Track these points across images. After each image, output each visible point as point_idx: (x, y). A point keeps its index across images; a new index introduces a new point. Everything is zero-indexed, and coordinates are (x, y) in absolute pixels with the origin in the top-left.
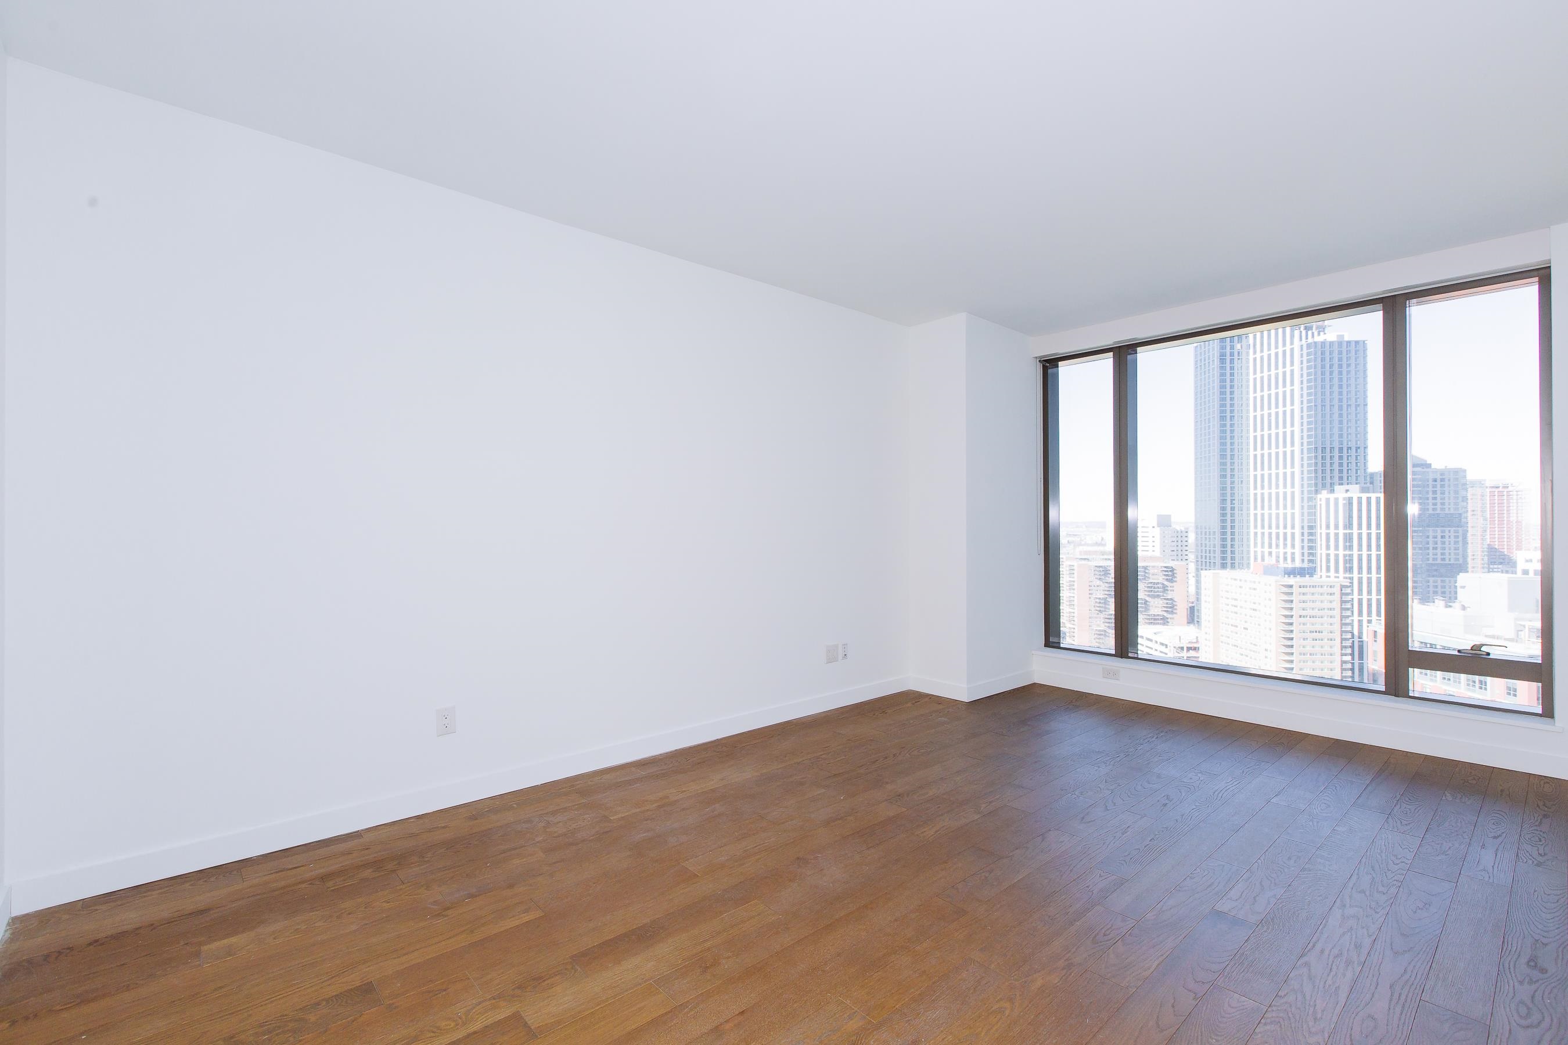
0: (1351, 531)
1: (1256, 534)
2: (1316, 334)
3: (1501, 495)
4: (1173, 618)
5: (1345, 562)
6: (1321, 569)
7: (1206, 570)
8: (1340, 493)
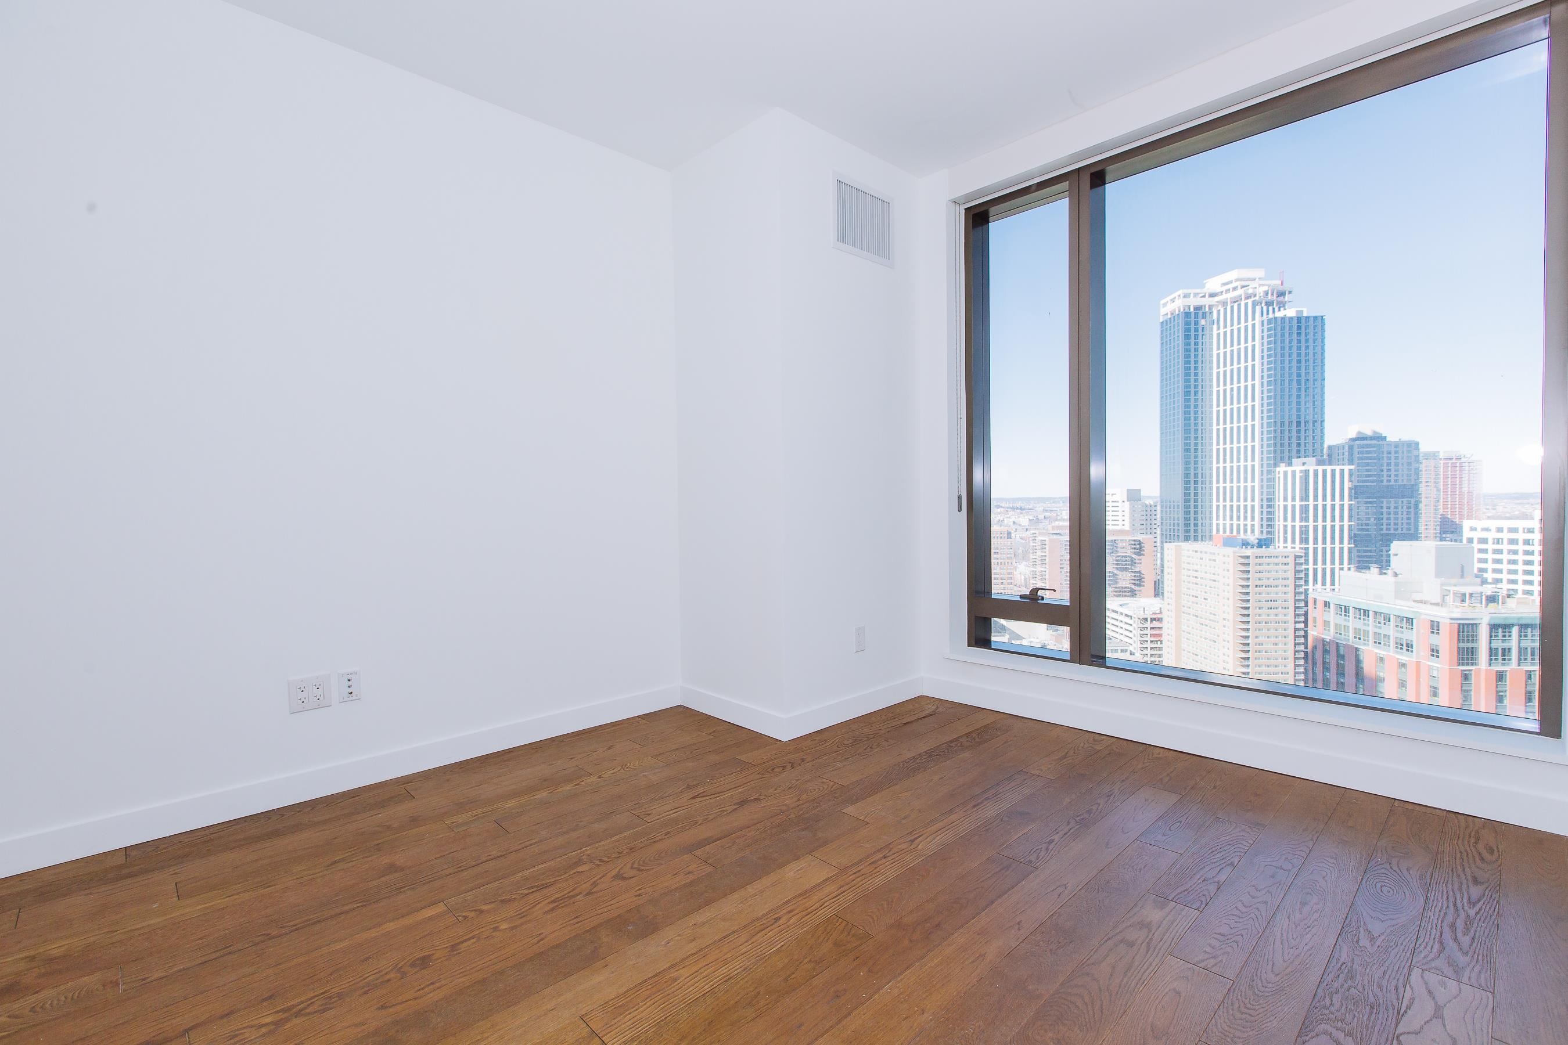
0: (1307, 503)
1: (1218, 506)
2: (1276, 309)
3: (1454, 466)
4: (1140, 591)
5: (1301, 533)
6: (1279, 541)
7: (1170, 542)
8: (1297, 466)
